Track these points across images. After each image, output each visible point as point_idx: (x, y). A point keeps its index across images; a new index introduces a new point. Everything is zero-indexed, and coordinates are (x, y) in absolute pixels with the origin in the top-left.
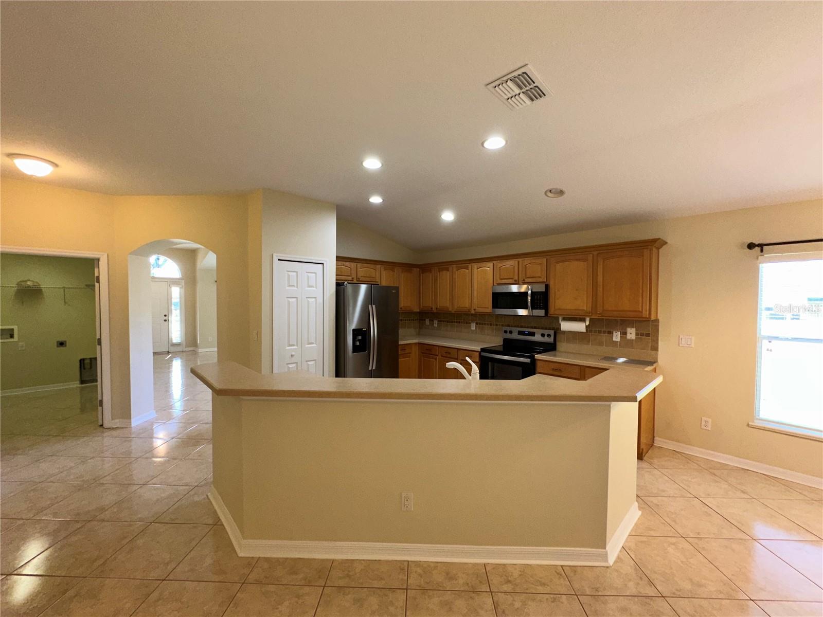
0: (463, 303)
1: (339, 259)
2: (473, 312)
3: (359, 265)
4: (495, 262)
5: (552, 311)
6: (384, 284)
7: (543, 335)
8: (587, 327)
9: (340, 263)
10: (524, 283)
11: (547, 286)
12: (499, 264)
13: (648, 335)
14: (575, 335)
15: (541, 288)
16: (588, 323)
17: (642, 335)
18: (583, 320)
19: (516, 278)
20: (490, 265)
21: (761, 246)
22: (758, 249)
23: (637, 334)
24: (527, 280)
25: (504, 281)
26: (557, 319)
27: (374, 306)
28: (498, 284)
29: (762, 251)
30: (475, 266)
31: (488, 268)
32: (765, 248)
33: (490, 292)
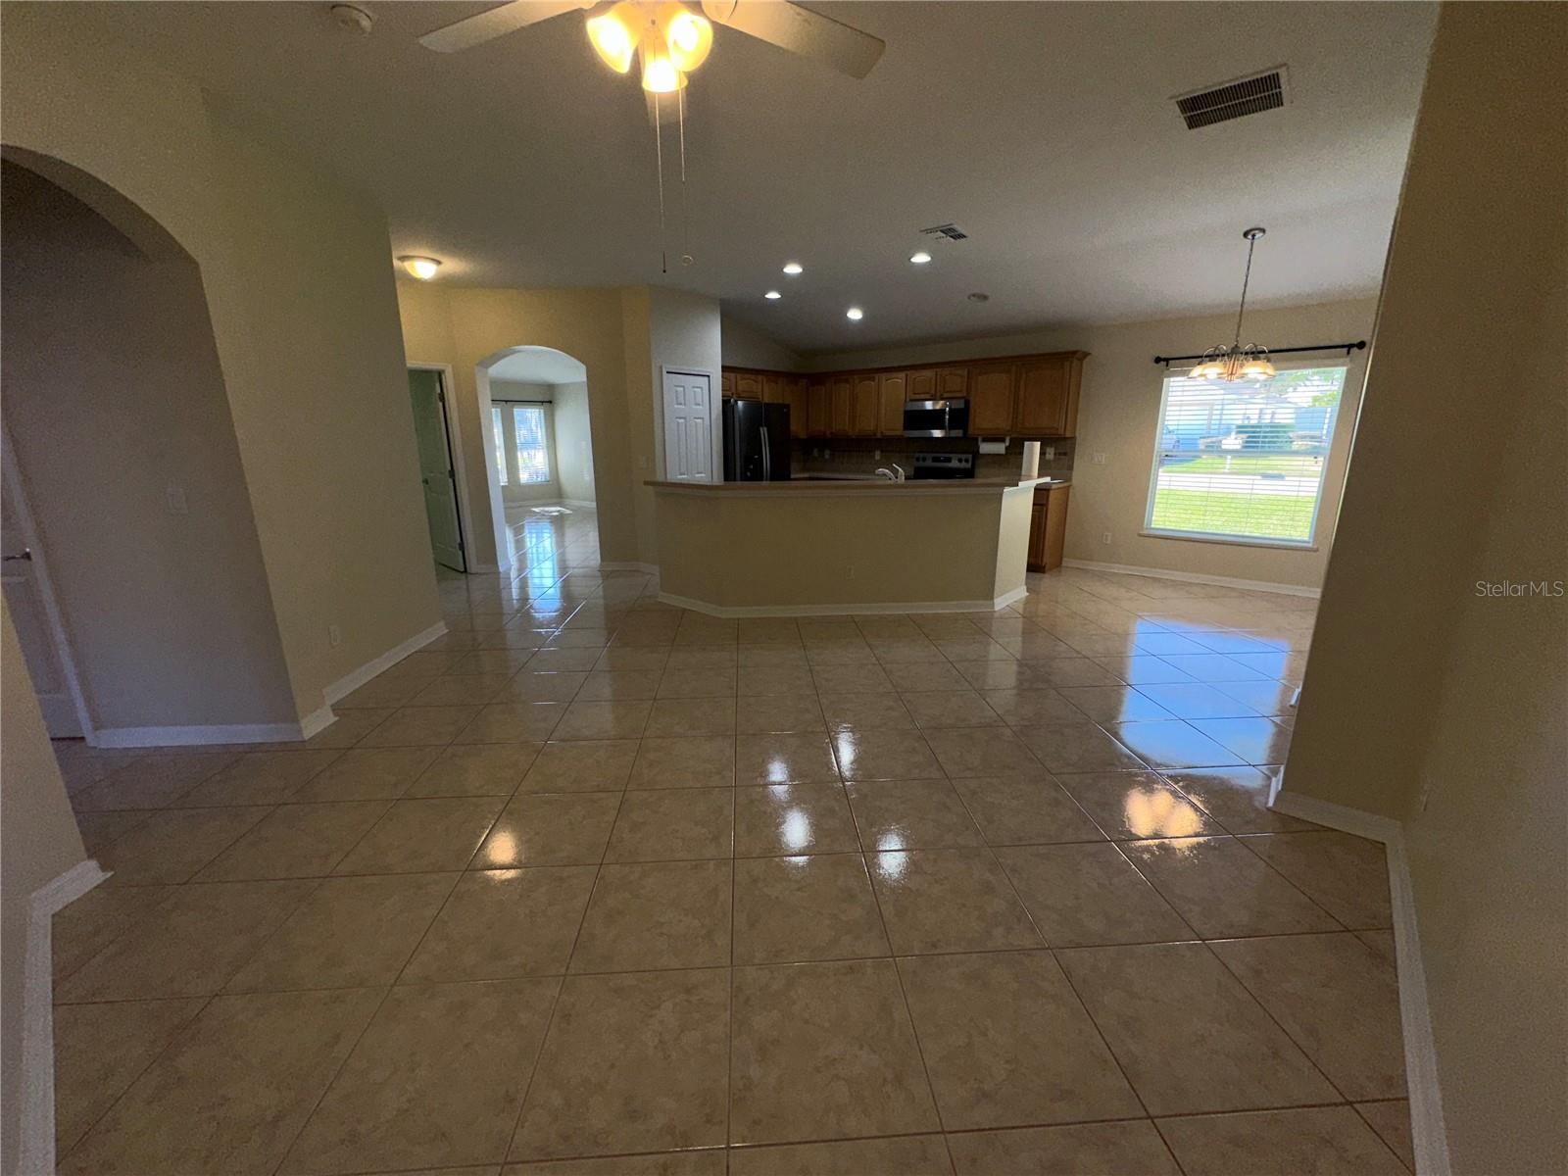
0: (867, 425)
1: (725, 369)
2: (879, 435)
3: (739, 376)
4: (908, 373)
5: (971, 431)
6: (766, 400)
7: (960, 461)
8: (1007, 448)
9: (727, 374)
10: (942, 399)
11: (967, 403)
12: (914, 375)
13: (1065, 454)
14: (994, 458)
15: (961, 405)
16: (1007, 444)
17: (1060, 454)
18: (1003, 440)
19: (933, 392)
20: (902, 375)
21: (1167, 360)
22: (1163, 363)
23: (1055, 454)
24: (945, 395)
25: (917, 397)
26: (977, 439)
27: (765, 429)
28: (911, 400)
29: (1167, 365)
30: (884, 376)
31: (899, 379)
32: (1170, 361)
33: (902, 409)
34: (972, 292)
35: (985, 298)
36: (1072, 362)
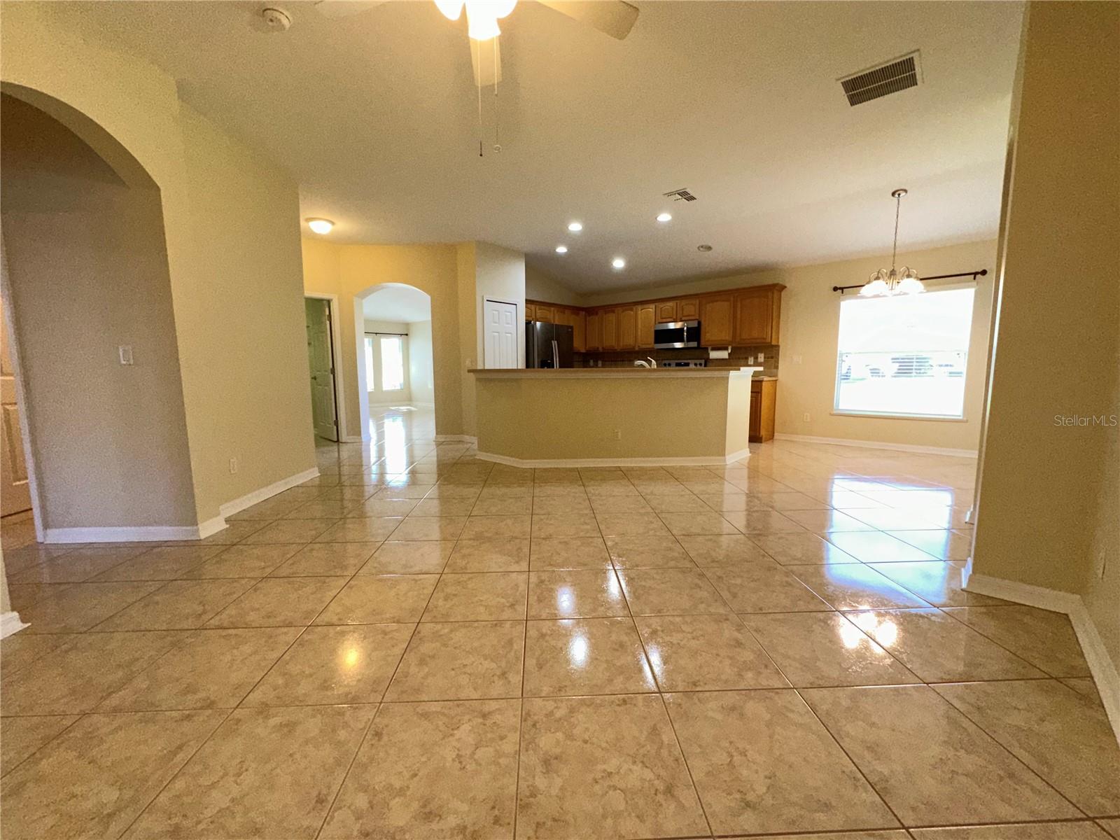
0: (628, 341)
1: (528, 301)
2: (637, 349)
3: (537, 307)
4: (657, 304)
5: (703, 344)
6: (557, 323)
7: (696, 365)
8: (729, 354)
9: (529, 305)
10: (681, 321)
11: (699, 323)
12: (661, 305)
13: (772, 358)
14: (720, 361)
15: (695, 324)
16: (730, 351)
17: (768, 358)
18: (726, 349)
19: (675, 317)
20: (653, 306)
21: (842, 289)
22: (840, 291)
23: (765, 357)
24: (683, 319)
25: (664, 320)
26: (707, 349)
27: (556, 342)
28: (659, 323)
29: (842, 293)
30: (639, 307)
31: (651, 309)
32: (845, 290)
33: (653, 330)
34: (701, 244)
35: (709, 248)
36: (773, 293)
